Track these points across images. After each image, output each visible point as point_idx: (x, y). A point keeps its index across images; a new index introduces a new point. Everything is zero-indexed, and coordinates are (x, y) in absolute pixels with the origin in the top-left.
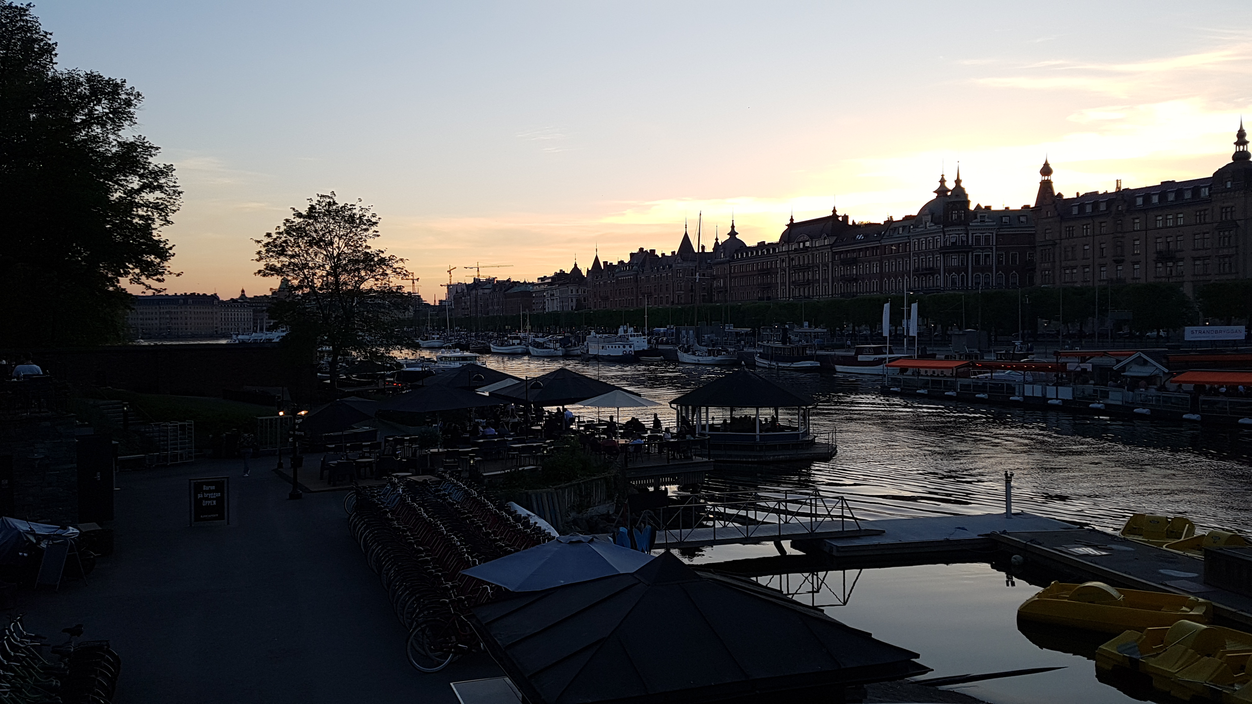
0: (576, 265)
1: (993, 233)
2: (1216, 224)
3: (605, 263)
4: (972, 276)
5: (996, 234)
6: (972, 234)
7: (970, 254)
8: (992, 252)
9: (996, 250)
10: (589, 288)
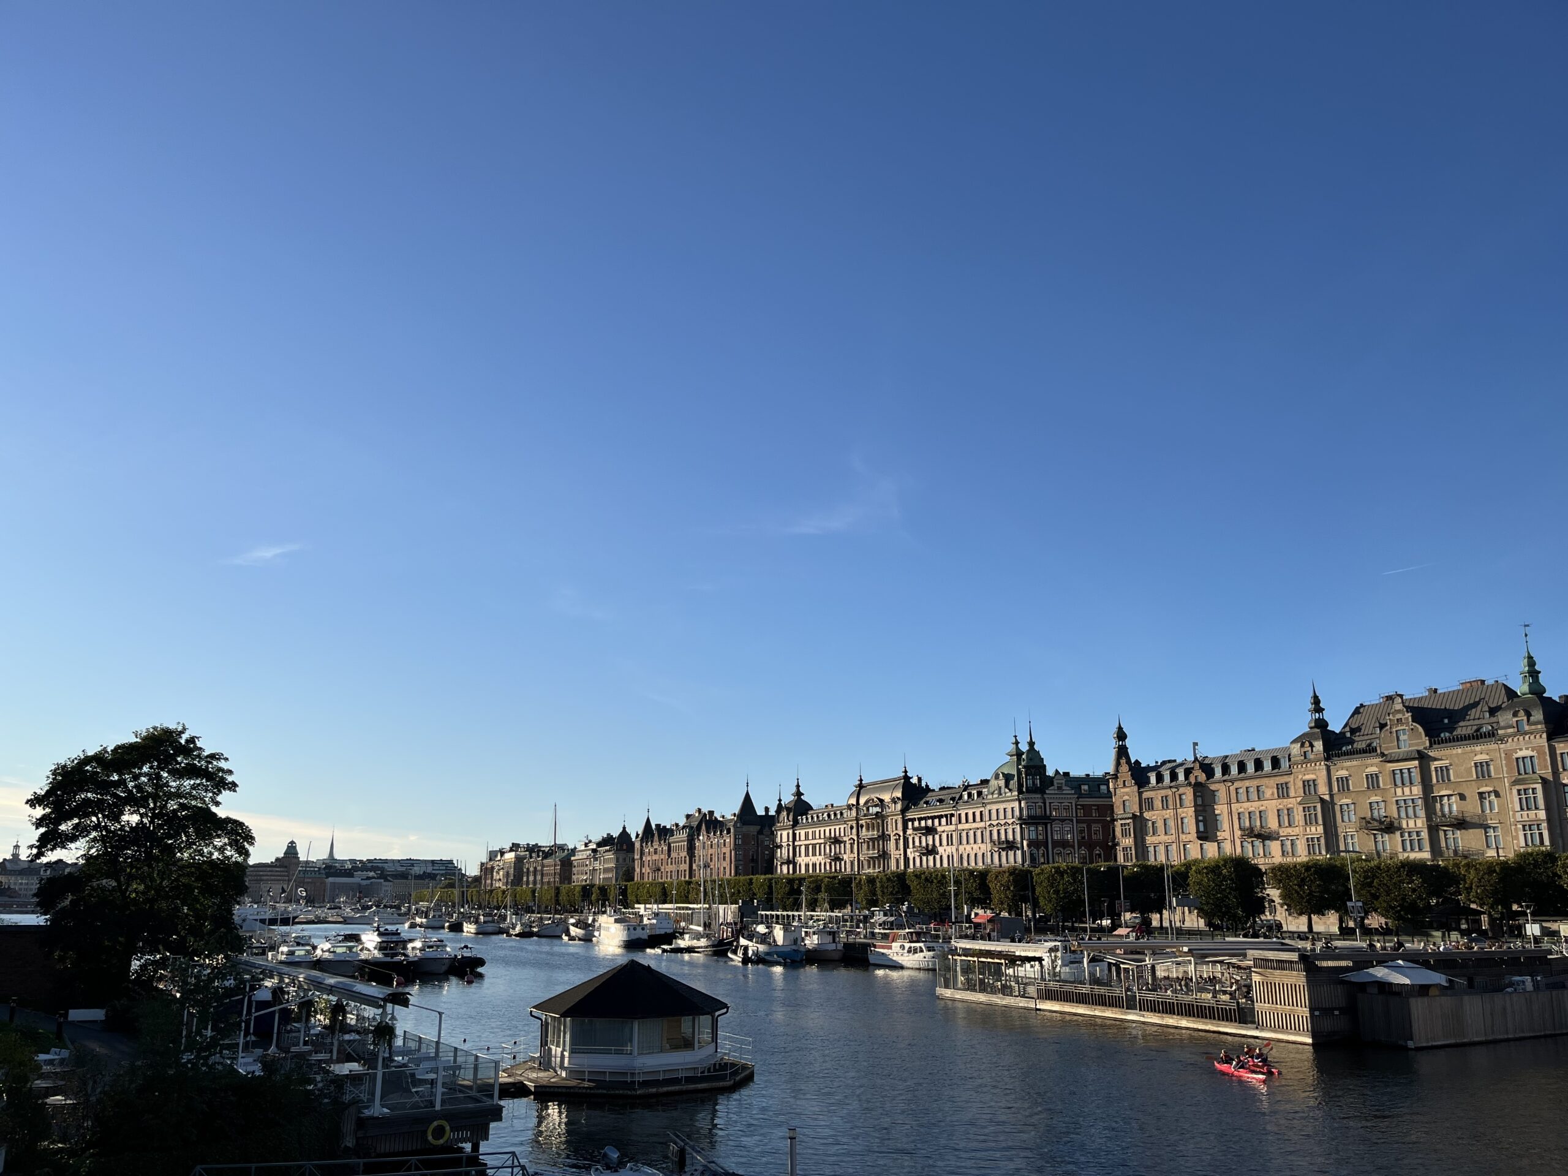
0: (624, 828)
1: (1071, 803)
2: (1299, 799)
3: (658, 826)
4: (1053, 851)
5: (1076, 805)
6: (1050, 803)
7: (1049, 826)
8: (1073, 825)
9: (1077, 822)
10: (637, 856)
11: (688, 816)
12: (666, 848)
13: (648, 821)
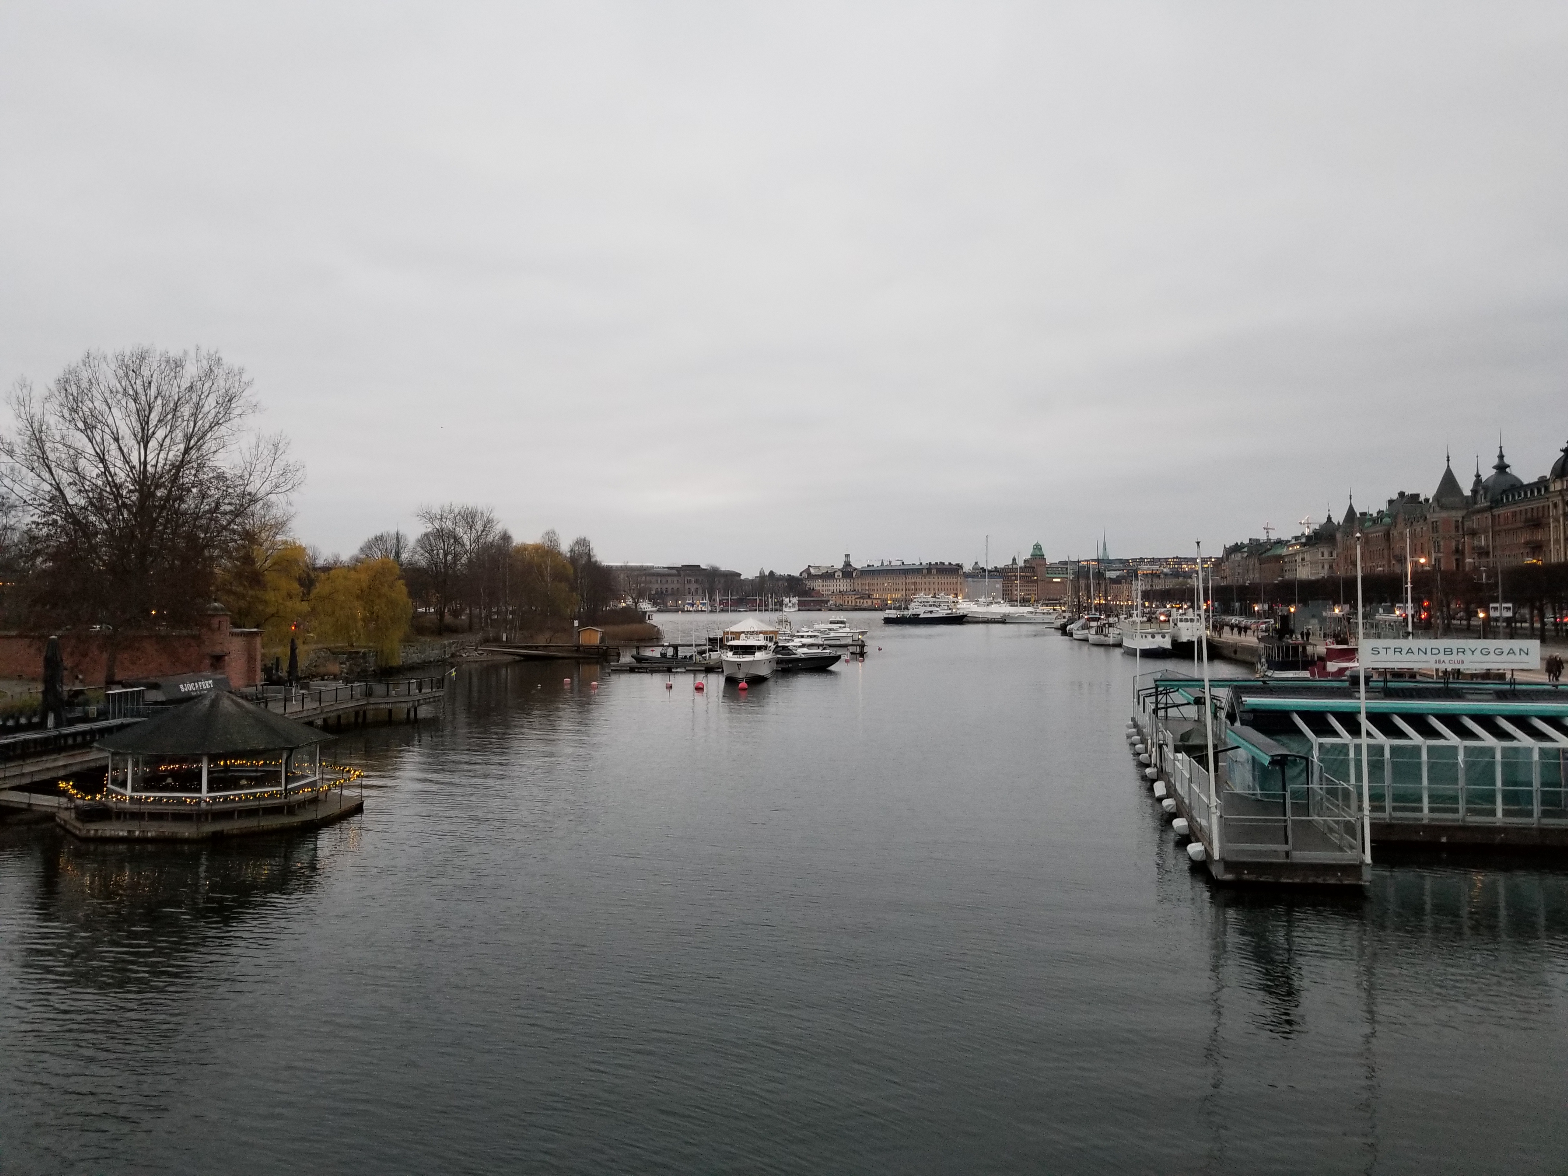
0: (1329, 516)
3: (1363, 514)
11: (1391, 502)
13: (1351, 509)
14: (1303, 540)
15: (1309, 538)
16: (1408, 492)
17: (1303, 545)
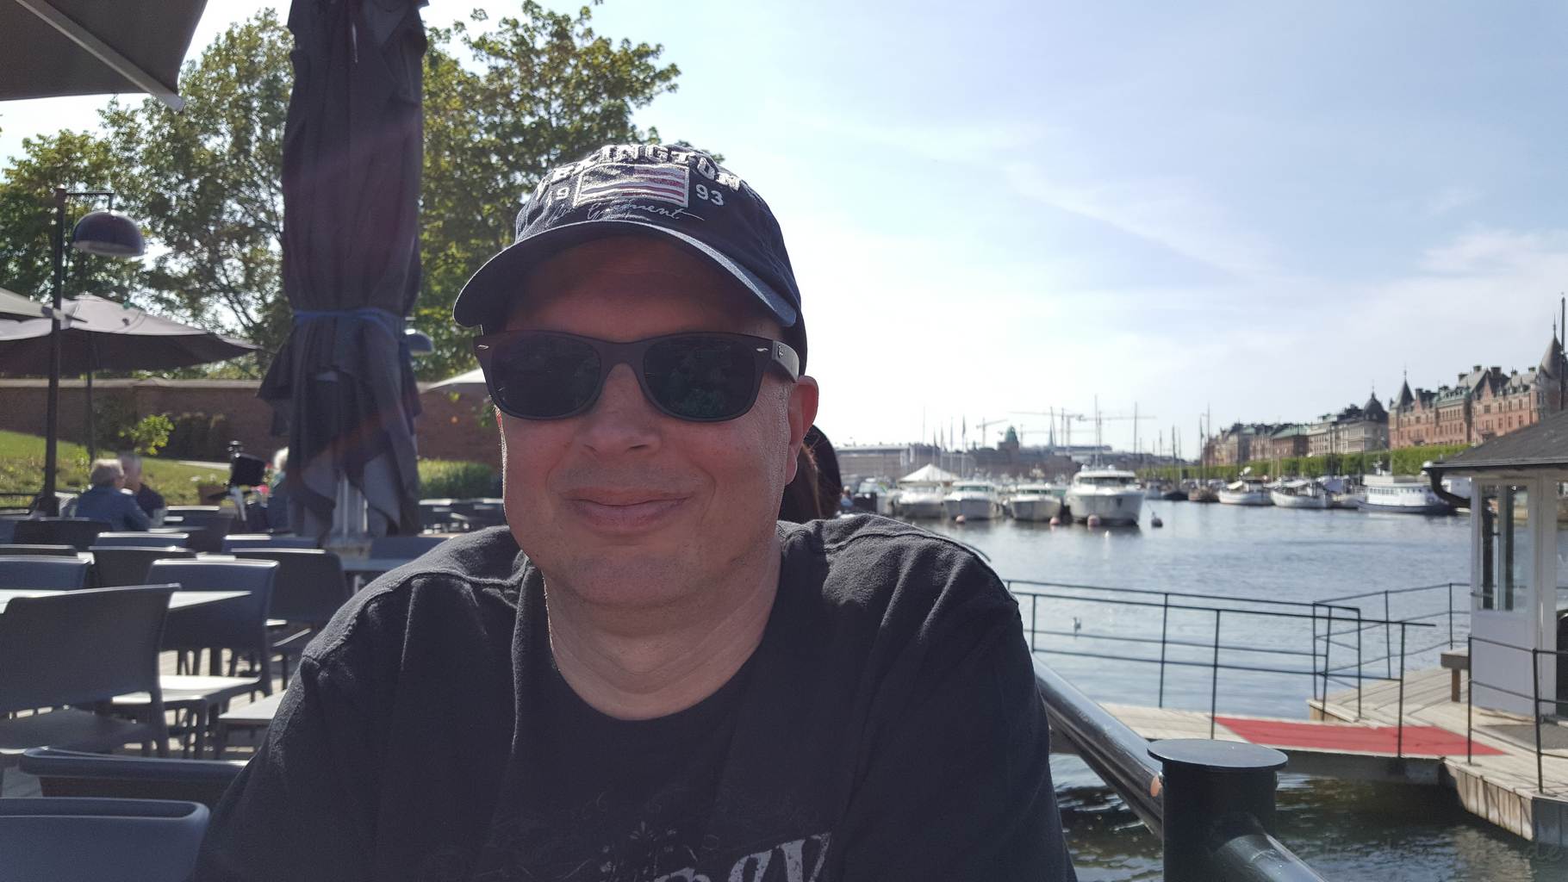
0: (1373, 396)
3: (1419, 391)
10: (1392, 427)
11: (1462, 376)
12: (1432, 415)
13: (1407, 386)
14: (1335, 419)
15: (1341, 417)
16: (1487, 365)
17: (1334, 423)
